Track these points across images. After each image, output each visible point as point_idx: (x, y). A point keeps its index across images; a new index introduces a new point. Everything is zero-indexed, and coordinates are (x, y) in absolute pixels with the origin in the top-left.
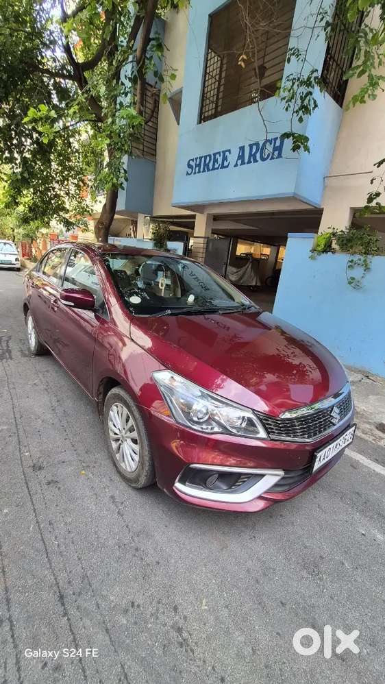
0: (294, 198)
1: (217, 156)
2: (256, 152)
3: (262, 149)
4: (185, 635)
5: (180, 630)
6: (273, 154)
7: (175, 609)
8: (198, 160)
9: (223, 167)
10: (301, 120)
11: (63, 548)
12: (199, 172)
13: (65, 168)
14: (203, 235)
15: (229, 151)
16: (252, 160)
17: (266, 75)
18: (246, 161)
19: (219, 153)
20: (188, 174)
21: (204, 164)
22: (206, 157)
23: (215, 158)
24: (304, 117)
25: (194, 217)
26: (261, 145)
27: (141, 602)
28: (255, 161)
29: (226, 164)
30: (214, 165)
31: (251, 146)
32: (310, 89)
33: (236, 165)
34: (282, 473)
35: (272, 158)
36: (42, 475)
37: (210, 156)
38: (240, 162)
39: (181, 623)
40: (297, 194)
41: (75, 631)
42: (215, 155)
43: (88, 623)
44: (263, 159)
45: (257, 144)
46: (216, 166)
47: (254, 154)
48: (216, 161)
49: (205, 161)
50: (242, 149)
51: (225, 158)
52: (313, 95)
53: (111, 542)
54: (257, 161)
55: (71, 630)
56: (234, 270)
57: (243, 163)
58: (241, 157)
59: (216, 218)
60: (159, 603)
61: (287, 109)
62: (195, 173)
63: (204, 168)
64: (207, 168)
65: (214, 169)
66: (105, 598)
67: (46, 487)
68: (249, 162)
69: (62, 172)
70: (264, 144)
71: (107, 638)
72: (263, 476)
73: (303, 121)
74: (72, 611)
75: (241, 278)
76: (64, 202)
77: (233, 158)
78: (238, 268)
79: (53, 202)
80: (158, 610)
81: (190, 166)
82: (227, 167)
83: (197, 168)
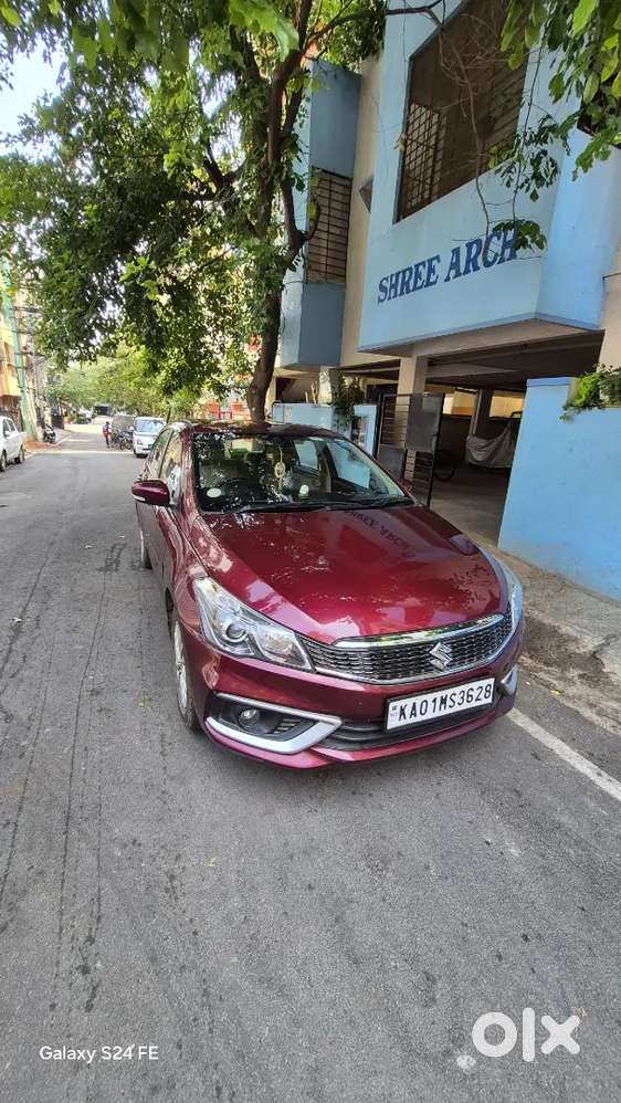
0: (538, 321)
1: (421, 268)
2: (478, 253)
3: (487, 248)
4: (176, 883)
5: (172, 878)
6: (503, 253)
7: (178, 857)
8: (394, 278)
9: (429, 284)
10: (534, 196)
11: (88, 776)
12: (395, 296)
13: (218, 313)
14: (411, 392)
15: (438, 258)
16: (471, 268)
17: (496, 128)
18: (462, 270)
19: (423, 263)
20: (380, 301)
21: (405, 282)
22: (404, 272)
23: (417, 270)
24: (540, 191)
25: (397, 363)
26: (484, 242)
27: (144, 842)
28: (476, 268)
29: (433, 279)
30: (416, 283)
31: (469, 246)
32: (545, 147)
33: (448, 279)
34: (337, 721)
35: (502, 261)
36: (96, 702)
37: (410, 269)
38: (453, 272)
39: (177, 872)
40: (540, 314)
41: (68, 848)
42: (417, 266)
43: (83, 845)
44: (487, 264)
45: (478, 242)
46: (419, 283)
47: (472, 258)
48: (418, 276)
49: (404, 277)
50: (456, 252)
51: (431, 270)
52: (549, 154)
53: (140, 780)
54: (479, 268)
55: (65, 847)
56: (482, 442)
57: (458, 274)
58: (455, 265)
59: (432, 362)
60: (163, 847)
61: (508, 185)
62: (389, 298)
63: (402, 290)
64: (406, 289)
65: (415, 289)
66: (109, 830)
67: (97, 714)
68: (467, 271)
69: (216, 320)
70: (489, 240)
71: (96, 863)
72: (315, 722)
73: (537, 197)
74: (74, 832)
75: (491, 457)
76: (217, 361)
77: (442, 269)
78: (488, 439)
79: (203, 362)
80: (158, 854)
81: (382, 288)
82: (435, 283)
83: (393, 290)
